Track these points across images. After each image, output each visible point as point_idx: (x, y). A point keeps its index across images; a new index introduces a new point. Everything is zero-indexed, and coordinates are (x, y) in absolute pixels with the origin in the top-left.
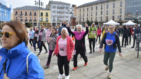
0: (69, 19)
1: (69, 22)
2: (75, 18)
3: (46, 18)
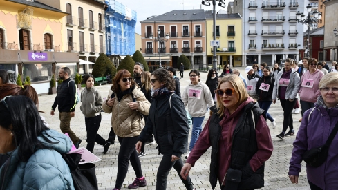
0: (300, 40)
1: (300, 51)
2: (322, 37)
3: (229, 42)
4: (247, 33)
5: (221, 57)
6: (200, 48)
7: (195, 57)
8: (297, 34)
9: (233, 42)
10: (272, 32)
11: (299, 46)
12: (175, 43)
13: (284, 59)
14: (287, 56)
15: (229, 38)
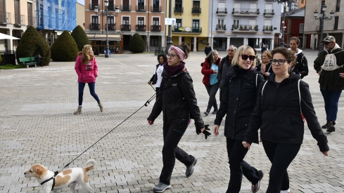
0: (276, 22)
1: (277, 35)
2: (302, 19)
3: (194, 20)
4: (215, 11)
5: (183, 39)
6: (158, 26)
7: (152, 37)
8: (273, 14)
9: (198, 21)
10: (245, 11)
11: (275, 29)
12: (127, 19)
13: (257, 44)
14: (261, 41)
15: (194, 15)
